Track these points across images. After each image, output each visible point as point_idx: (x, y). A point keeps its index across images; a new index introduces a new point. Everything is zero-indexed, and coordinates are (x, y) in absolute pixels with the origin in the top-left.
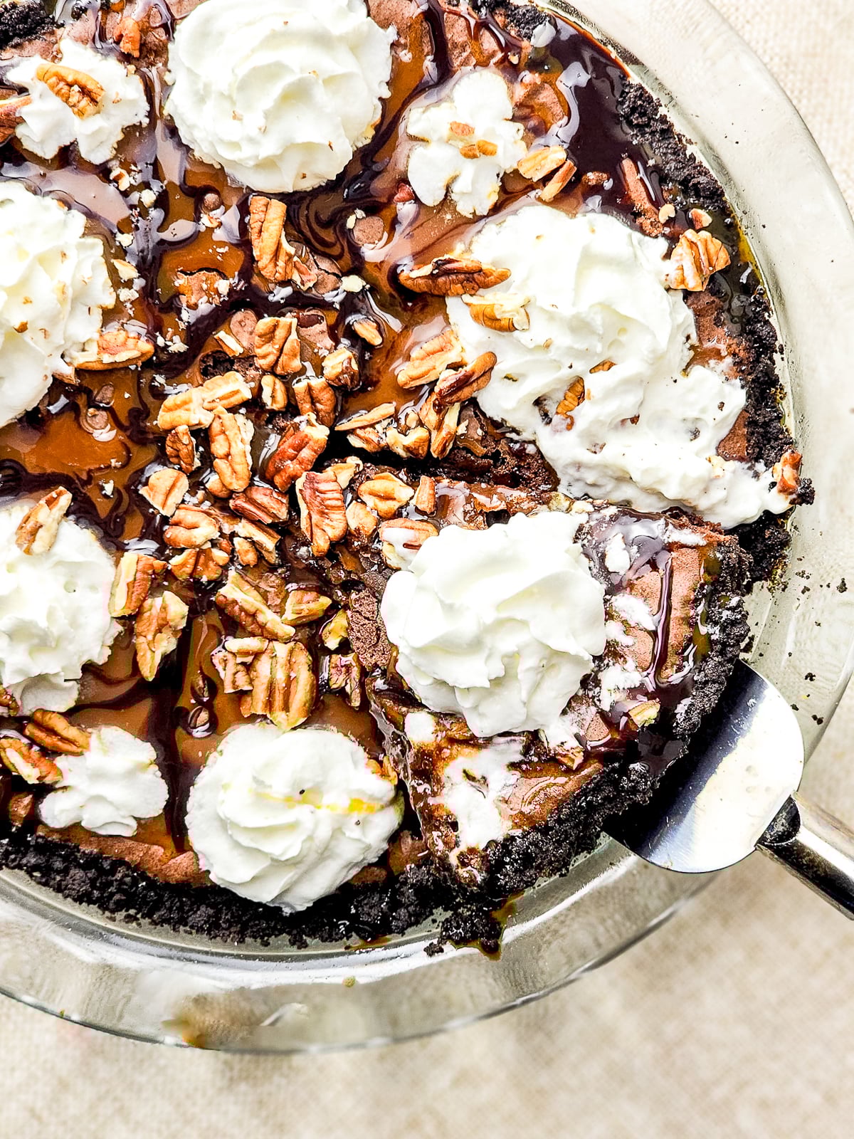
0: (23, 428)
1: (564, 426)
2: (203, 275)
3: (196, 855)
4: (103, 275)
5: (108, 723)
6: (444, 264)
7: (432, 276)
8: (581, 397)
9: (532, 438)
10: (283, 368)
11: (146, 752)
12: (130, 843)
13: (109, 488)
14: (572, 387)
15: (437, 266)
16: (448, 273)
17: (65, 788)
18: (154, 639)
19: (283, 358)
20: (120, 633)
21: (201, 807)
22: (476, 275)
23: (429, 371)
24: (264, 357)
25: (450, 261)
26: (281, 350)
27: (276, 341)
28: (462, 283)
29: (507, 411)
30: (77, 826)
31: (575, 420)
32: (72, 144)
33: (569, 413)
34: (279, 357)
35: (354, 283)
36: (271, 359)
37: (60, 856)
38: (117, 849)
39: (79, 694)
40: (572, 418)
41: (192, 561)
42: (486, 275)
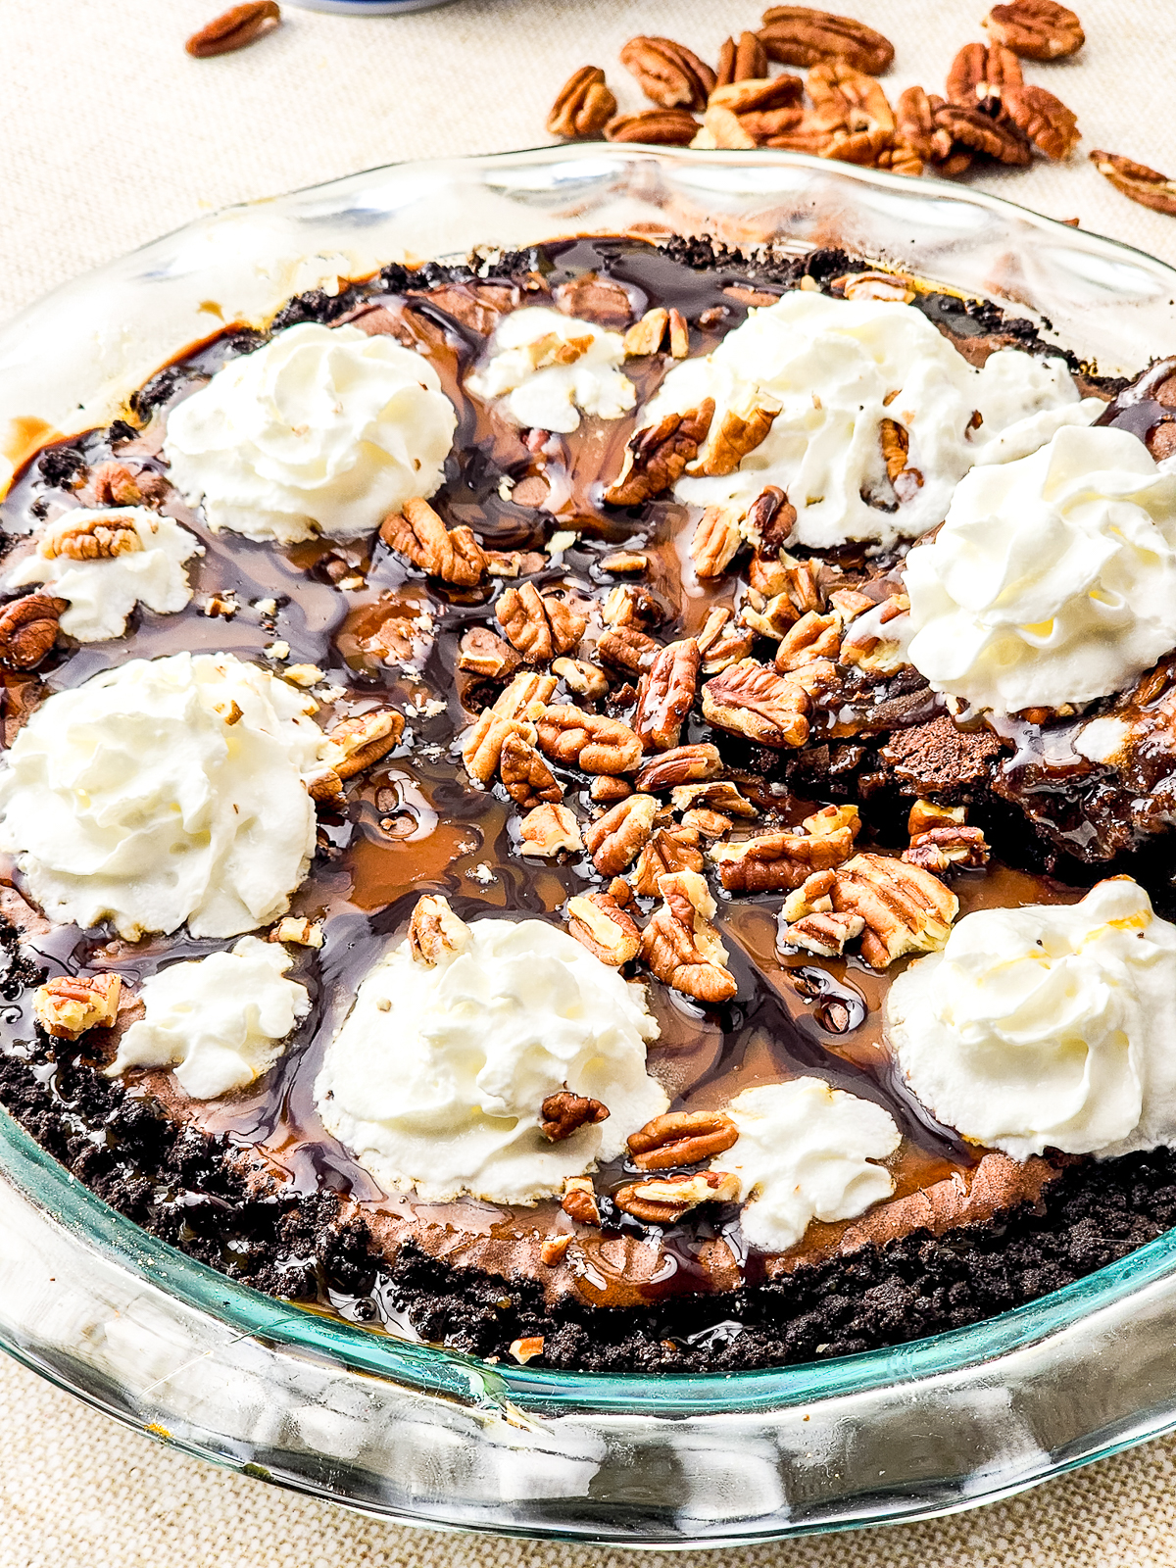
0: (322, 881)
1: (914, 486)
4: (281, 688)
5: (734, 1092)
6: (639, 443)
7: (639, 467)
8: (903, 443)
9: (894, 537)
10: (566, 634)
11: (809, 1087)
12: (900, 1205)
13: (484, 873)
14: (884, 442)
15: (634, 447)
16: (651, 449)
17: (751, 1195)
18: (693, 945)
19: (556, 623)
22: (682, 428)
23: (725, 534)
24: (534, 638)
25: (642, 435)
26: (547, 618)
27: (531, 612)
28: (674, 451)
29: (842, 524)
30: (815, 1225)
31: (920, 469)
32: (136, 607)
33: (906, 468)
34: (551, 628)
36: (543, 634)
37: (830, 1291)
38: (893, 1220)
39: (665, 1087)
40: (913, 470)
41: (656, 859)
42: (692, 418)
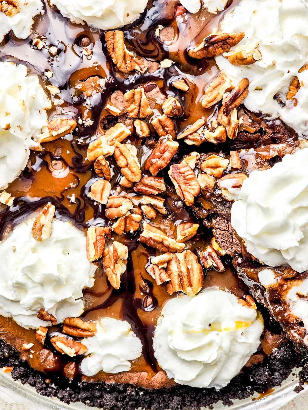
0: (22, 180)
1: (293, 105)
2: (91, 79)
3: (165, 372)
4: (42, 93)
5: (103, 316)
6: (210, 40)
7: (205, 48)
8: (298, 87)
9: (277, 117)
10: (143, 114)
11: (125, 326)
12: (129, 374)
13: (73, 199)
14: (292, 84)
15: (207, 41)
16: (213, 43)
17: (90, 355)
18: (114, 267)
19: (142, 109)
20: (97, 269)
21: (160, 346)
22: (228, 40)
23: (217, 96)
24: (132, 111)
25: (212, 37)
26: (140, 105)
27: (136, 102)
28: (221, 47)
29: (261, 106)
30: (101, 372)
31: (298, 100)
32: (10, 32)
33: (293, 97)
34: (139, 109)
35: (167, 63)
36: (136, 111)
37: (97, 389)
38: (124, 379)
39: (85, 305)
40: (296, 99)
41: (123, 223)
42: (233, 38)
